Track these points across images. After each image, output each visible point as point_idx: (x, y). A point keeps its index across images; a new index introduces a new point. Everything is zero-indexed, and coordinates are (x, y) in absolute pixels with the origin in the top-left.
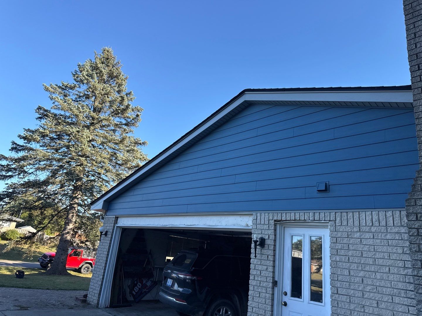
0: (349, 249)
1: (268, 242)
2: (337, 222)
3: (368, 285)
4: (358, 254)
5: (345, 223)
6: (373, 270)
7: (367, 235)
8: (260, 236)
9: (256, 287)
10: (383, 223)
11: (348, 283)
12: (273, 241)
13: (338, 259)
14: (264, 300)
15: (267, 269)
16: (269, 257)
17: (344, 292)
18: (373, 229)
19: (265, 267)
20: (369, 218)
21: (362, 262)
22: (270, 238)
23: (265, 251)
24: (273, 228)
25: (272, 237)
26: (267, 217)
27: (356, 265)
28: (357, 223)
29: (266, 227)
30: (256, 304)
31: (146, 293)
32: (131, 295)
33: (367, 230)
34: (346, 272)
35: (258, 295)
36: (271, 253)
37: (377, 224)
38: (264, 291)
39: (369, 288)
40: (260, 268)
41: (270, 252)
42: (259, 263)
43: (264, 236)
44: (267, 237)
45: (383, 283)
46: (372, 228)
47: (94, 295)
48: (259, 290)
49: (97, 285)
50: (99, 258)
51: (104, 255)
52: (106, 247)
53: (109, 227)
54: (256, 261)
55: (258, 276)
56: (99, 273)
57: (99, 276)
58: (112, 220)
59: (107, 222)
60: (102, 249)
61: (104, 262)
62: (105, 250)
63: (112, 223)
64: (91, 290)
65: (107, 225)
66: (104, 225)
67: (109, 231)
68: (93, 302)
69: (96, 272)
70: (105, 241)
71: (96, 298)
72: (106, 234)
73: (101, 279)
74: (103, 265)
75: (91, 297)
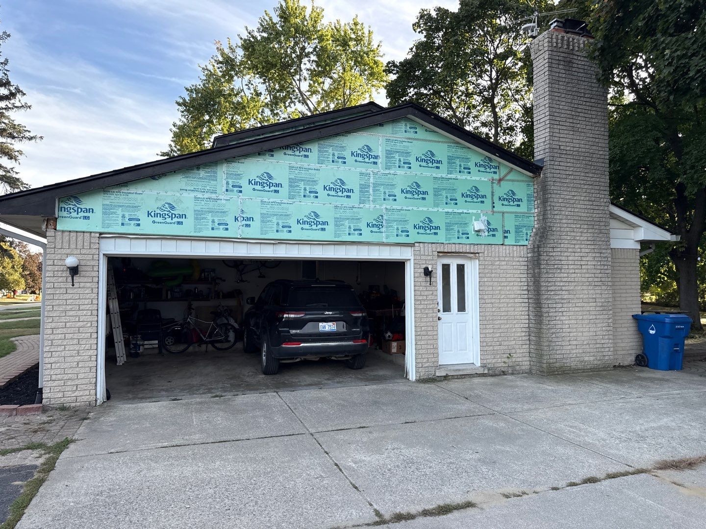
0: (492, 273)
2: (485, 253)
3: (502, 294)
4: (498, 275)
5: (490, 254)
7: (503, 263)
12: (436, 270)
13: (486, 280)
14: (431, 319)
16: (434, 283)
17: (489, 301)
19: (431, 292)
20: (504, 252)
22: (434, 267)
23: (429, 279)
24: (436, 258)
26: (431, 248)
28: (497, 255)
29: (430, 257)
35: (426, 317)
37: (509, 255)
38: (431, 312)
40: (426, 293)
41: (434, 278)
43: (428, 266)
44: (431, 267)
45: (510, 292)
46: (506, 258)
47: (75, 388)
48: (426, 312)
49: (78, 369)
50: (63, 319)
51: (85, 312)
52: (88, 296)
53: (80, 257)
54: (421, 288)
55: (424, 300)
56: (77, 348)
57: (78, 353)
58: (90, 243)
59: (66, 245)
60: (69, 302)
61: (89, 325)
62: (86, 302)
63: (90, 248)
64: (56, 383)
65: (68, 251)
66: (53, 252)
67: (83, 263)
68: (76, 402)
69: (63, 347)
70: (76, 285)
71: (87, 393)
72: (74, 271)
73: (90, 356)
74: (90, 330)
75: (60, 395)
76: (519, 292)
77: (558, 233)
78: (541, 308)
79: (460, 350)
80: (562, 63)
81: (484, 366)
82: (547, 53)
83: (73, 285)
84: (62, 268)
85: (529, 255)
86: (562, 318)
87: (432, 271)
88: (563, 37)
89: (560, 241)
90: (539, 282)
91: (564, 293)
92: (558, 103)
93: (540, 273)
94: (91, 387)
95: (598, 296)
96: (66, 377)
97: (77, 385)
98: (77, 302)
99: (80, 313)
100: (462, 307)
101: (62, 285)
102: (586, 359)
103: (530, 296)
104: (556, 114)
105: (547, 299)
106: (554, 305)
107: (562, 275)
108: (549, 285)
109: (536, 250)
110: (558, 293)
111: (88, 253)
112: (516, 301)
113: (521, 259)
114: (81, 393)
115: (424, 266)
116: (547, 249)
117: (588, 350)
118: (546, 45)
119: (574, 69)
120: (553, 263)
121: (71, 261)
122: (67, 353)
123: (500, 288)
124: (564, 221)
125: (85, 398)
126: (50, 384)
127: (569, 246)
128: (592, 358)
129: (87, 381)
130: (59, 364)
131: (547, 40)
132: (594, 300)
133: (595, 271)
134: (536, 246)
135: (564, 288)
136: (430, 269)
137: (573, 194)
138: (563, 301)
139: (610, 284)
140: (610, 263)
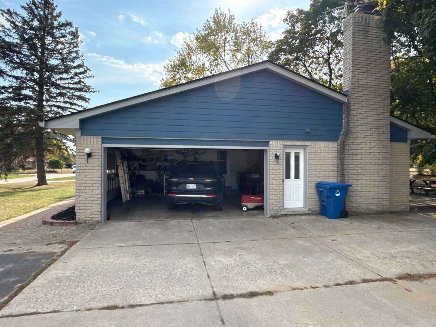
0: (316, 157)
2: (312, 146)
4: (319, 158)
5: (315, 146)
6: (323, 164)
7: (323, 151)
10: (328, 147)
12: (282, 155)
13: (312, 161)
16: (281, 163)
17: (314, 173)
19: (279, 168)
20: (323, 145)
21: (320, 161)
24: (282, 149)
25: (282, 153)
26: (279, 143)
27: (318, 163)
28: (319, 147)
29: (278, 148)
33: (322, 149)
35: (275, 181)
37: (326, 147)
38: (278, 179)
40: (276, 168)
45: (326, 168)
46: (324, 148)
47: (91, 213)
48: (276, 179)
49: (92, 204)
50: (85, 179)
51: (95, 176)
52: (96, 168)
53: (92, 148)
54: (273, 165)
55: (275, 172)
56: (91, 194)
57: (92, 196)
58: (97, 141)
59: (85, 142)
60: (87, 171)
61: (97, 182)
62: (96, 171)
63: (97, 144)
64: (82, 211)
65: (86, 145)
66: (79, 146)
67: (93, 151)
68: (92, 220)
69: (85, 193)
70: (90, 162)
71: (97, 216)
72: (89, 155)
73: (98, 198)
74: (98, 185)
75: (84, 217)
76: (332, 168)
78: (344, 177)
79: (295, 200)
80: (362, 32)
81: (309, 210)
82: (352, 27)
83: (88, 162)
84: (84, 154)
85: (339, 147)
86: (357, 183)
87: (279, 156)
88: (363, 16)
89: (357, 139)
90: (343, 162)
92: (358, 56)
93: (344, 157)
94: (98, 213)
95: (380, 171)
96: (87, 208)
97: (92, 212)
98: (91, 171)
99: (92, 176)
100: (297, 176)
101: (84, 162)
102: (372, 207)
103: (339, 170)
104: (356, 63)
105: (348, 172)
107: (358, 158)
108: (350, 164)
109: (342, 144)
111: (95, 146)
112: (330, 173)
113: (333, 149)
114: (94, 216)
115: (275, 153)
116: (349, 143)
117: (373, 202)
118: (351, 22)
119: (369, 36)
120: (352, 151)
121: (87, 150)
122: (87, 196)
123: (320, 166)
124: (360, 127)
125: (96, 219)
126: (79, 211)
127: (362, 141)
128: (375, 207)
129: (96, 210)
130: (83, 202)
131: (352, 19)
132: (378, 173)
133: (378, 156)
134: (342, 142)
135: (358, 166)
136: (278, 155)
137: (366, 110)
138: (357, 174)
139: (388, 163)
140: (389, 151)
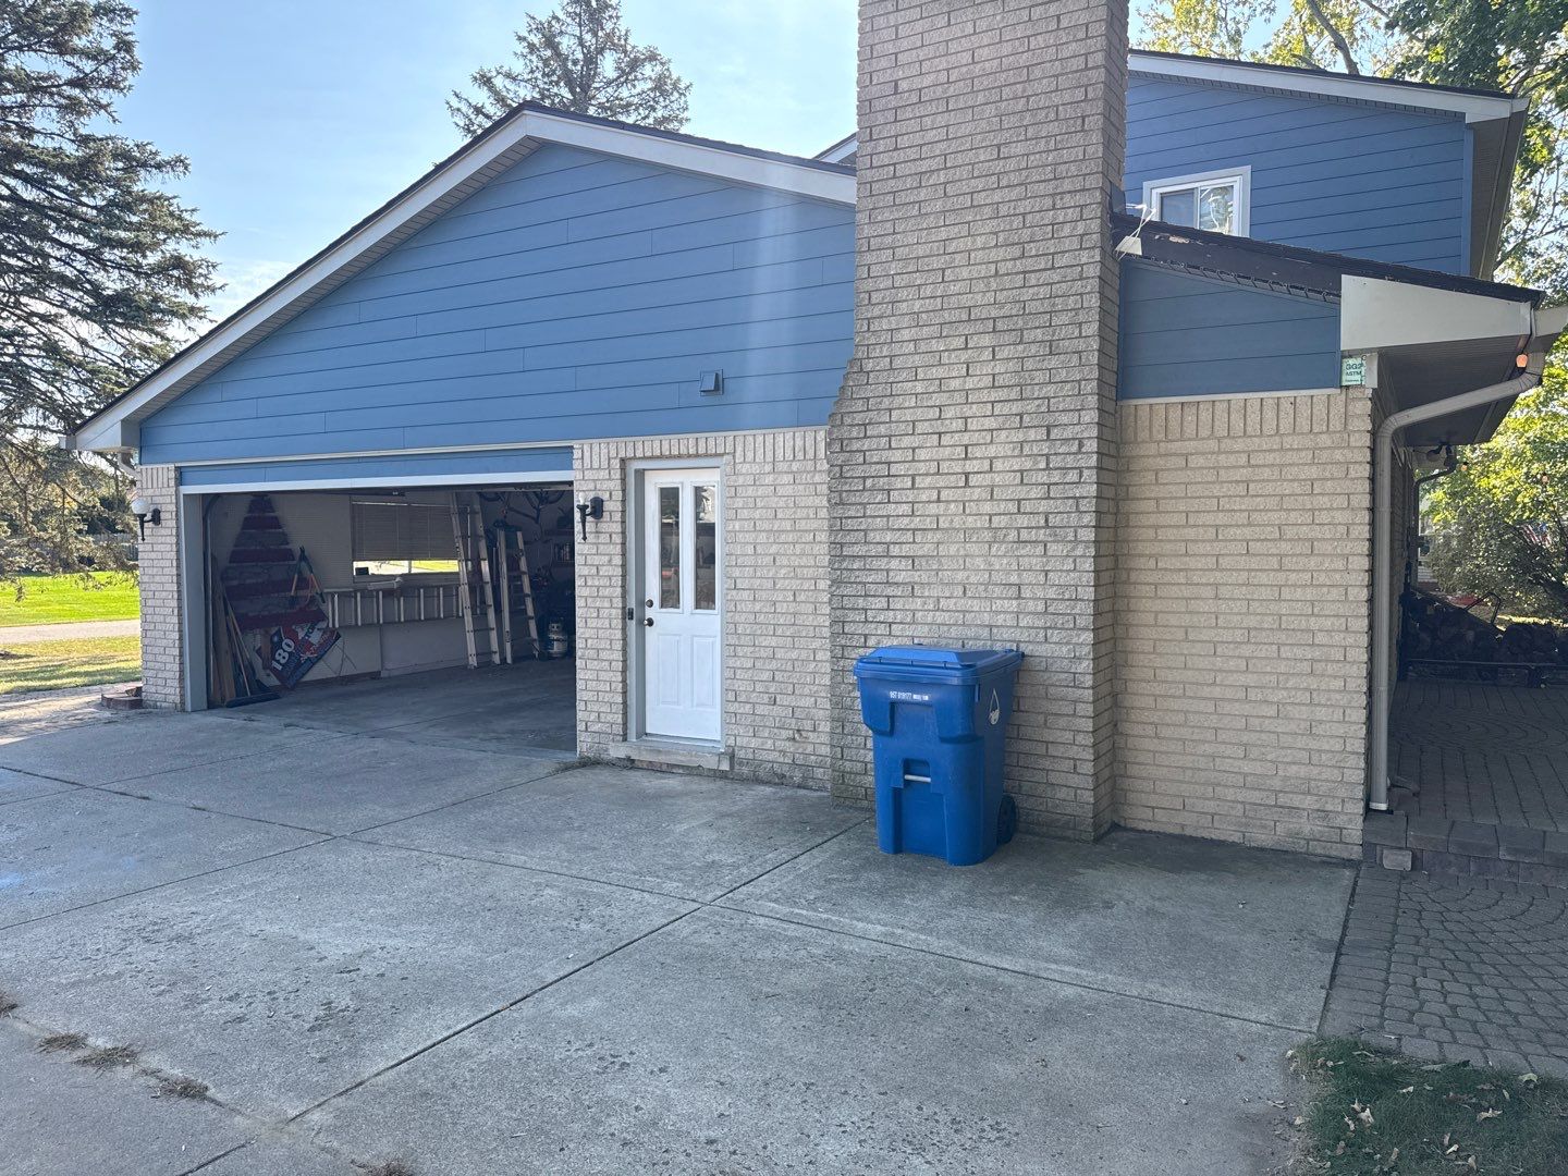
1: (608, 506)
2: (737, 455)
3: (782, 567)
4: (771, 514)
5: (750, 456)
6: (790, 540)
7: (785, 479)
8: (592, 495)
9: (589, 600)
10: (810, 454)
11: (752, 569)
12: (619, 504)
14: (607, 622)
15: (610, 561)
16: (614, 536)
18: (795, 467)
19: (607, 558)
21: (775, 528)
22: (614, 498)
23: (604, 526)
24: (618, 476)
25: (618, 495)
26: (604, 451)
27: (764, 534)
28: (769, 457)
29: (604, 474)
30: (592, 631)
31: (312, 663)
32: (268, 671)
33: (785, 469)
34: (750, 550)
35: (595, 615)
36: (617, 528)
38: (607, 605)
39: (783, 571)
40: (596, 560)
41: (614, 525)
42: (594, 551)
43: (600, 495)
44: (605, 496)
45: (804, 561)
46: (794, 464)
48: (597, 605)
49: (164, 657)
52: (169, 555)
53: (160, 500)
54: (586, 547)
55: (592, 577)
58: (168, 478)
59: (150, 483)
60: (155, 563)
62: (168, 563)
63: (168, 486)
64: (150, 674)
65: (151, 492)
67: (163, 508)
68: (165, 701)
69: (154, 625)
71: (173, 691)
73: (174, 641)
74: (173, 604)
75: (154, 689)
77: (883, 377)
91: (894, 564)
94: (176, 684)
96: (157, 666)
97: (165, 679)
98: (161, 563)
99: (163, 579)
100: (705, 597)
101: (150, 539)
106: (861, 603)
110: (876, 564)
111: (166, 492)
114: (169, 691)
122: (158, 634)
125: (172, 698)
126: (146, 673)
129: (172, 674)
130: (151, 648)
135: (895, 550)
139: (1086, 535)
